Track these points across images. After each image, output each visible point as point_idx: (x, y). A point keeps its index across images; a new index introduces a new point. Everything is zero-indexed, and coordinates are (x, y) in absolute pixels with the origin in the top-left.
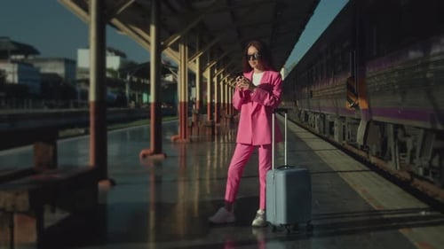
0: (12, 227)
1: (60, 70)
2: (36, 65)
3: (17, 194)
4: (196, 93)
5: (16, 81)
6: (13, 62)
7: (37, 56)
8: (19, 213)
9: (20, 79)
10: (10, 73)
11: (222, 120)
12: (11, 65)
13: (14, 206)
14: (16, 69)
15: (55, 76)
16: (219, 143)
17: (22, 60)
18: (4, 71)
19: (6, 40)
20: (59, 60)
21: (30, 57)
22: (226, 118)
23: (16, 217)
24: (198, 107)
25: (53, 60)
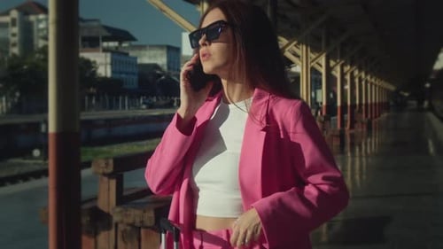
0: (139, 240)
1: (161, 59)
2: (132, 54)
3: (145, 212)
4: (322, 96)
5: (109, 75)
6: (106, 50)
7: (133, 43)
8: (146, 227)
9: (113, 72)
10: (102, 64)
11: (356, 126)
12: (104, 54)
13: (142, 222)
14: (109, 60)
15: (156, 66)
16: (353, 156)
17: (117, 48)
18: (95, 62)
19: (95, 24)
20: (161, 47)
21: (125, 45)
22: (362, 123)
23: (142, 231)
24: (324, 113)
25: (153, 47)
